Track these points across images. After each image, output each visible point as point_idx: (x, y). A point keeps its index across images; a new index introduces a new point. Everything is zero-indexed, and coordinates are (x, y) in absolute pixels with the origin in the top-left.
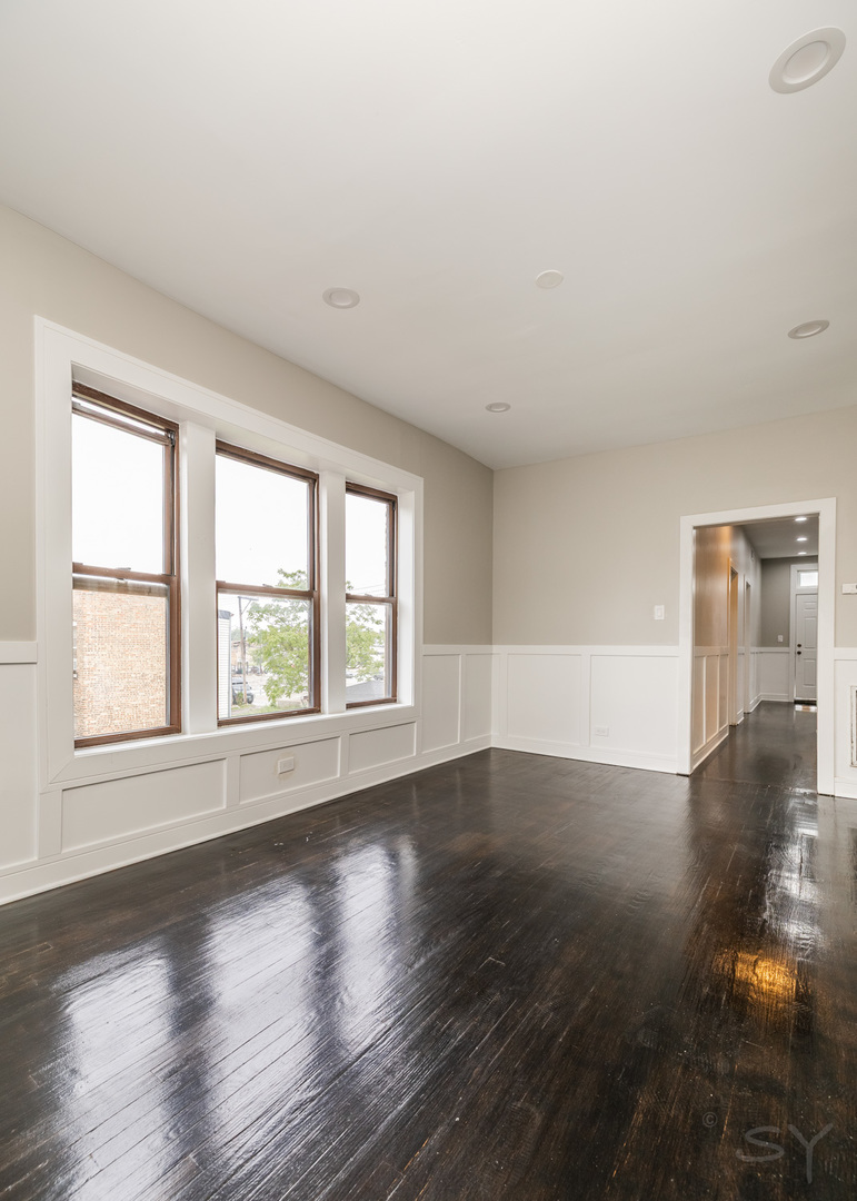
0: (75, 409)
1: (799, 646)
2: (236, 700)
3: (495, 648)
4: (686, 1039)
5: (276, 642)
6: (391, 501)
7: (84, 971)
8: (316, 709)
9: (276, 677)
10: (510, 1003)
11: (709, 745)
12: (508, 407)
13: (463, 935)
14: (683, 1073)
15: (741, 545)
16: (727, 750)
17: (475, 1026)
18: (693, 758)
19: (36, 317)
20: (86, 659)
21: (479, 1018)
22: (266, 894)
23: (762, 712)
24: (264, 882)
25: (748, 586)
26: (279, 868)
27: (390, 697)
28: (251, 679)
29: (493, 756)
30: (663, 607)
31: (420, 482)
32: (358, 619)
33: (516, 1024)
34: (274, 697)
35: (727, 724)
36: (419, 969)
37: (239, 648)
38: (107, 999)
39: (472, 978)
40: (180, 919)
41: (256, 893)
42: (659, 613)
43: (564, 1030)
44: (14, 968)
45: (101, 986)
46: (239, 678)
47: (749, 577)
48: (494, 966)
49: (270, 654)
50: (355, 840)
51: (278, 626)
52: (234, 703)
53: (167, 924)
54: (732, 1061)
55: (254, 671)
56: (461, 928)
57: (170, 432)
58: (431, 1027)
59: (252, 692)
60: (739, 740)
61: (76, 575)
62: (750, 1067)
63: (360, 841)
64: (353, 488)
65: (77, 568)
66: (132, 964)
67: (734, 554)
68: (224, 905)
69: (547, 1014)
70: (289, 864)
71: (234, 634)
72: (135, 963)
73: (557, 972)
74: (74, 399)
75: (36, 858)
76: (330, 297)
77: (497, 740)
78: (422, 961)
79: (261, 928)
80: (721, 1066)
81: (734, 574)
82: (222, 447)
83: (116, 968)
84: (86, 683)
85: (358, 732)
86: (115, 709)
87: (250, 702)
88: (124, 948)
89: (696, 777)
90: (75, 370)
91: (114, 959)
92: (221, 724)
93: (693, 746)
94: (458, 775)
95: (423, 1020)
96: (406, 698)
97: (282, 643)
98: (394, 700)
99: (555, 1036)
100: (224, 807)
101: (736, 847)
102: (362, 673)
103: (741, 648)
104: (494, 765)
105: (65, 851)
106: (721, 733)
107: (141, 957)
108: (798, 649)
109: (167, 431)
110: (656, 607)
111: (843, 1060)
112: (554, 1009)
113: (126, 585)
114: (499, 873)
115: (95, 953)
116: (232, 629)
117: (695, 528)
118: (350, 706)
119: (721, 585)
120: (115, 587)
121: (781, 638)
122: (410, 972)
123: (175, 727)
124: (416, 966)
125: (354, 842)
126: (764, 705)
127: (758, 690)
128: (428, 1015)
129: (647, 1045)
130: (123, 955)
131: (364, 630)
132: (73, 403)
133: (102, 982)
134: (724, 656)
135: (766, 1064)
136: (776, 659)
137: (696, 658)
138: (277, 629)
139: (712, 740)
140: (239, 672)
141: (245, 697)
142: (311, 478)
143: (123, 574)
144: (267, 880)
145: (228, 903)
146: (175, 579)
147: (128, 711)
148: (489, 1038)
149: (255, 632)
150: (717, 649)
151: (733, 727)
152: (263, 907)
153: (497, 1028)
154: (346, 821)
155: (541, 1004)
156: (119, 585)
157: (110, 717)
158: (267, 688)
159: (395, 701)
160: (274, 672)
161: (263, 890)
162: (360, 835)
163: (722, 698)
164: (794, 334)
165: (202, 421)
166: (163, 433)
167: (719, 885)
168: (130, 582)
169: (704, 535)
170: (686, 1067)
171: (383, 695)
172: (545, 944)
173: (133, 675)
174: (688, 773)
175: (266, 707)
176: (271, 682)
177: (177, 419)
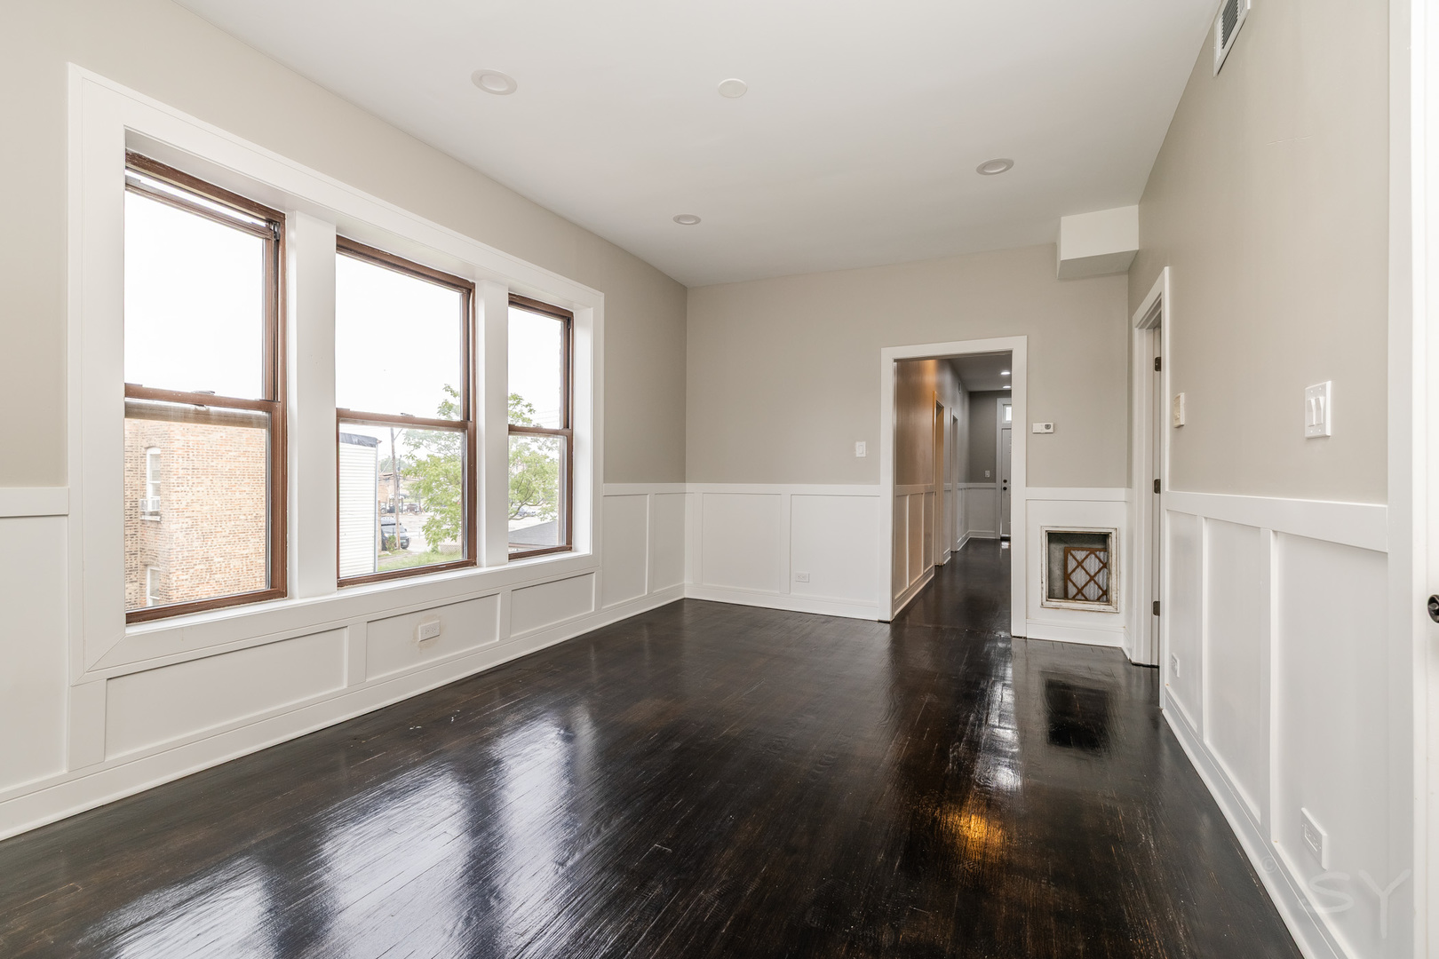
0: (129, 185)
1: (1005, 481)
2: (386, 545)
3: (689, 487)
4: (854, 914)
5: (438, 475)
6: (567, 318)
7: (129, 916)
8: (471, 561)
9: (438, 517)
10: (672, 895)
11: (912, 588)
12: (698, 220)
13: (628, 821)
14: (847, 952)
15: (948, 378)
16: (933, 592)
17: (629, 926)
18: (895, 604)
19: (71, 65)
20: (174, 497)
21: (636, 917)
22: (391, 791)
23: (971, 550)
24: (390, 777)
25: (955, 420)
26: (413, 757)
27: (564, 544)
28: (406, 519)
29: (686, 608)
30: (864, 443)
31: (599, 298)
32: (540, 449)
33: (676, 920)
34: (434, 541)
35: (933, 564)
36: (572, 868)
37: (391, 481)
38: (157, 950)
39: (633, 871)
40: (271, 834)
41: (378, 792)
42: (861, 449)
43: (727, 920)
44: (19, 924)
45: (146, 934)
46: (390, 519)
47: (956, 411)
48: (660, 853)
49: (430, 490)
50: (512, 716)
51: (441, 456)
52: (384, 548)
53: (253, 842)
54: (897, 931)
55: (412, 509)
56: (626, 813)
57: (273, 224)
58: (579, 934)
59: (407, 535)
60: (946, 581)
61: (128, 400)
62: (914, 935)
63: (518, 717)
64: (517, 301)
65: (131, 391)
66: (197, 900)
67: (940, 387)
68: (334, 810)
69: (711, 904)
70: (426, 751)
71: (385, 463)
72: (202, 897)
73: (729, 853)
74: (129, 173)
75: (65, 771)
76: (480, 79)
77: (691, 589)
78: (577, 856)
79: (380, 836)
80: (886, 938)
81: (940, 408)
82: (345, 245)
83: (174, 907)
84: (173, 527)
85: (521, 587)
86: (216, 560)
87: (404, 548)
88: (188, 879)
89: (898, 623)
90: (130, 136)
91: (172, 895)
92: (342, 584)
93: (894, 590)
94: (645, 632)
95: (571, 926)
96: (584, 544)
97: (446, 476)
98: (568, 547)
99: (718, 926)
100: (345, 686)
101: (927, 698)
102: (545, 511)
103: (948, 485)
104: (687, 617)
105: (110, 758)
106: (926, 575)
107: (212, 889)
108: (1004, 485)
109: (269, 221)
110: (858, 444)
111: (1003, 915)
112: (720, 896)
113: (207, 414)
114: (677, 745)
115: (146, 890)
116: (380, 459)
117: (896, 360)
118: (513, 557)
119: (925, 419)
120: (191, 415)
121: (988, 474)
122: (561, 871)
123: (277, 587)
124: (570, 863)
125: (511, 719)
126: (973, 543)
127: (967, 527)
128: (577, 920)
129: (814, 925)
130: (186, 889)
131: (548, 460)
132: (126, 177)
133: (151, 928)
134: (929, 494)
135: (929, 931)
136: (983, 494)
137: (898, 498)
138: (439, 459)
139: (916, 583)
140: (391, 511)
141: (398, 542)
142: (466, 288)
143: (202, 399)
144: (395, 774)
145: (339, 808)
146: (279, 406)
147: (235, 563)
148: (644, 940)
149: (411, 461)
150: (921, 487)
151: (939, 568)
152: (387, 808)
153: (654, 927)
154: (506, 695)
155: (705, 893)
156: (197, 413)
157: (209, 570)
158: (427, 529)
159: (570, 549)
160: (436, 511)
161: (388, 787)
162: (519, 710)
163: (927, 536)
164: (982, 169)
165: (316, 212)
166: (263, 224)
167: (906, 740)
168: (213, 409)
169: (907, 370)
170: (851, 944)
171: (556, 542)
172: (718, 822)
173: (242, 517)
174: (889, 619)
175: (425, 553)
176: (433, 521)
177: (284, 208)
